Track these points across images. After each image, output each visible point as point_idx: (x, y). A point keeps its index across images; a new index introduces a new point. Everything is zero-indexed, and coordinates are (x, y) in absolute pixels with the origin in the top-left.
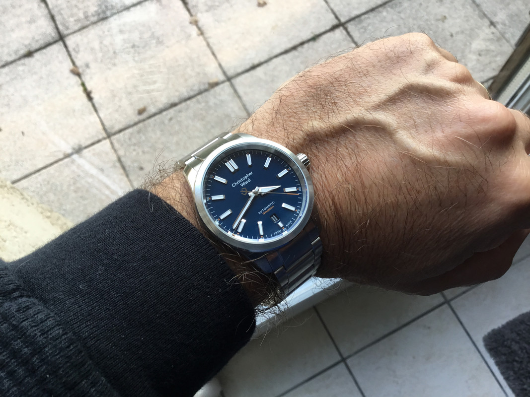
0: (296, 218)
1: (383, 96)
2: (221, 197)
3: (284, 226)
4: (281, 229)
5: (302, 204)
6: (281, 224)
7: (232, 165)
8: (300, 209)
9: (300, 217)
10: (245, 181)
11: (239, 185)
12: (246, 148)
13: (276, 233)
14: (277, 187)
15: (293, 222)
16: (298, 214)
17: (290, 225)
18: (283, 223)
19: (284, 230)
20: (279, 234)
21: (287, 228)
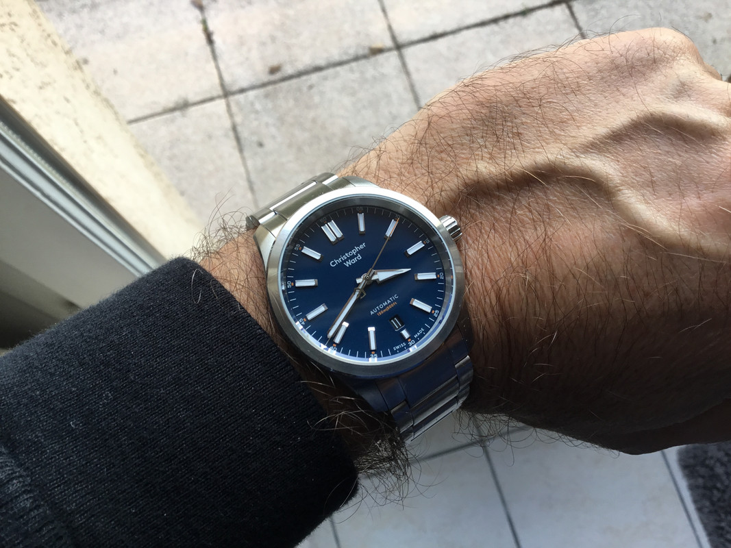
0: (431, 324)
1: (602, 130)
2: (311, 283)
3: (411, 337)
4: (406, 341)
5: (443, 301)
6: (405, 334)
7: (332, 231)
8: (440, 309)
9: (440, 322)
10: (353, 257)
11: (341, 265)
12: (358, 203)
13: (398, 347)
14: (405, 270)
15: (427, 330)
16: (436, 319)
17: (421, 336)
18: (408, 331)
19: (410, 344)
20: (401, 350)
21: (416, 341)
